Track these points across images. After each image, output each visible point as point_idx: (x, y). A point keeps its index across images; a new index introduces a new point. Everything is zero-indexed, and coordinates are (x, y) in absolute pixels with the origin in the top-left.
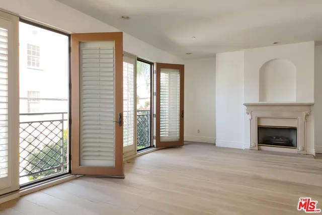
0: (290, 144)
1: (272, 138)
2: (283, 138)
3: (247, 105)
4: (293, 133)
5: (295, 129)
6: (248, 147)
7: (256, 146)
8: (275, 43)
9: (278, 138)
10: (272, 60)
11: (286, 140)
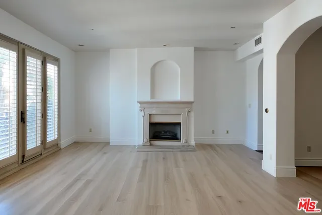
0: (175, 137)
1: (161, 132)
2: (170, 132)
3: (140, 102)
4: (178, 127)
5: (179, 124)
6: (141, 143)
7: (148, 142)
8: (165, 45)
9: (165, 132)
10: (160, 61)
11: (172, 134)
